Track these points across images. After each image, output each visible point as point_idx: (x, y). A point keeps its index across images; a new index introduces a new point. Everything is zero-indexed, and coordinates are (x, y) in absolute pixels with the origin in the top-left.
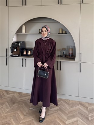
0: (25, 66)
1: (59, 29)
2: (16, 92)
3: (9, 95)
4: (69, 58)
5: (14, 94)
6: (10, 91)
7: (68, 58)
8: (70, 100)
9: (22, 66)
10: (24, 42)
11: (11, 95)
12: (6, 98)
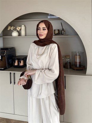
0: (15, 83)
4: (77, 70)
7: (74, 69)
9: (11, 82)
10: (13, 48)
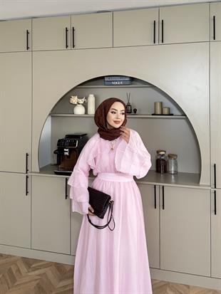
1: (155, 104)
2: (50, 264)
3: (33, 273)
5: (45, 269)
6: (36, 261)
8: (188, 287)
11: (37, 272)
12: (26, 283)
